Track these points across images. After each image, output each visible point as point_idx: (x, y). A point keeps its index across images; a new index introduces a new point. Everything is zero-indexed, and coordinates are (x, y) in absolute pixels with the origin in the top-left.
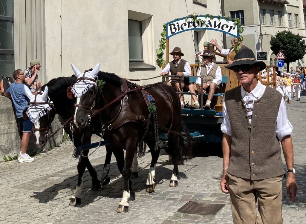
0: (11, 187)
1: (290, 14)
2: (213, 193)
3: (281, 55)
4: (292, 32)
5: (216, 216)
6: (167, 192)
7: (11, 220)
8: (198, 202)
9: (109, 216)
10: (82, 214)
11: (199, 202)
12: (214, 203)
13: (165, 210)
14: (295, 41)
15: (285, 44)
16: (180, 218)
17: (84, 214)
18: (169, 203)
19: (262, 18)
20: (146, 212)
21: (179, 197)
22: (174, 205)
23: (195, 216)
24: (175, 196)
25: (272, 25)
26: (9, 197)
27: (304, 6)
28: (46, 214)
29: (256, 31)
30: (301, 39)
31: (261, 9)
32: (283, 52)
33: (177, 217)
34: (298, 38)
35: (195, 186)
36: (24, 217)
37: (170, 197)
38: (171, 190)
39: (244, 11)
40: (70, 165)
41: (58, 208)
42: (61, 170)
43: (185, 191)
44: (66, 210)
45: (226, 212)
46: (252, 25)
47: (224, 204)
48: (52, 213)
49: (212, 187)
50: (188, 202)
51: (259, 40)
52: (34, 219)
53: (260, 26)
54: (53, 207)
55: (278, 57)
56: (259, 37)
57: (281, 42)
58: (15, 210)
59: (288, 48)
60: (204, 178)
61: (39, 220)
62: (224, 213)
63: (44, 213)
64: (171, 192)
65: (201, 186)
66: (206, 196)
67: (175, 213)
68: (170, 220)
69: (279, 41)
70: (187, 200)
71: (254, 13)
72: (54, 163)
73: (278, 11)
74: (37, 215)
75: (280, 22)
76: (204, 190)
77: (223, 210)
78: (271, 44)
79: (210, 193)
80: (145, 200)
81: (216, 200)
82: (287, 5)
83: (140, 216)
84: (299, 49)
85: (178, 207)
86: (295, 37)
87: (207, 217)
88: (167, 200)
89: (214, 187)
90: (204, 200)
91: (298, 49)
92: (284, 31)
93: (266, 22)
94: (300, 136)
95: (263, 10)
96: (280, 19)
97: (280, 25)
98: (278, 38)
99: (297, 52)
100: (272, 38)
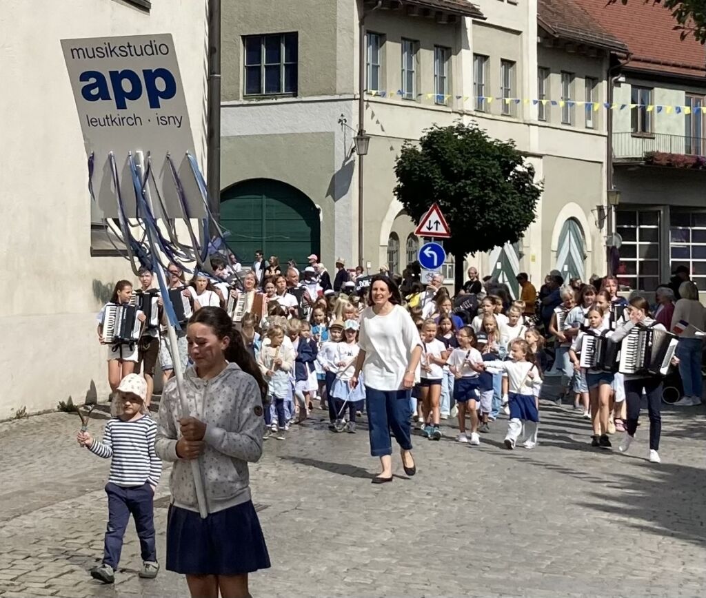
1: (481, 58)
3: (437, 222)
4: (488, 133)
14: (496, 170)
15: (454, 179)
19: (370, 68)
25: (409, 98)
27: (541, 30)
29: (340, 121)
30: (521, 164)
31: (369, 32)
32: (444, 210)
34: (507, 156)
39: (300, 38)
46: (329, 93)
51: (347, 159)
53: (360, 99)
55: (424, 229)
56: (351, 143)
57: (437, 171)
59: (467, 194)
69: (433, 163)
71: (338, 49)
73: (436, 46)
75: (442, 91)
78: (398, 174)
82: (474, 22)
84: (510, 200)
86: (498, 154)
91: (503, 199)
92: (455, 125)
93: (384, 85)
94: (488, 547)
95: (376, 39)
96: (442, 78)
97: (440, 100)
98: (429, 154)
99: (499, 213)
100: (404, 151)
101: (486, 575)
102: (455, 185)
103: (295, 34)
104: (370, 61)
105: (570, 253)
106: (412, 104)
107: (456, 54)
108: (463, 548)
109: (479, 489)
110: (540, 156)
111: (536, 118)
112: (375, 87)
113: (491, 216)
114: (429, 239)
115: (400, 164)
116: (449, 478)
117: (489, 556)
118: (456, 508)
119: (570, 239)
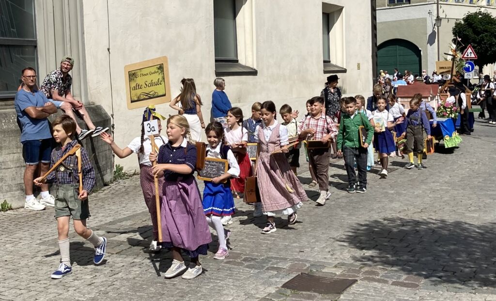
0: (36, 243)
2: (338, 262)
3: (471, 53)
5: (342, 297)
6: (268, 257)
7: (34, 289)
8: (315, 275)
9: (178, 289)
10: (139, 284)
11: (317, 274)
12: (340, 277)
13: (263, 284)
16: (286, 296)
17: (141, 285)
18: (270, 274)
20: (234, 285)
21: (287, 266)
22: (278, 278)
23: (309, 295)
24: (280, 264)
26: (33, 256)
28: (85, 283)
29: (429, 13)
32: (474, 47)
33: (282, 295)
35: (312, 251)
36: (54, 285)
37: (272, 266)
38: (274, 256)
40: (124, 215)
41: (103, 275)
42: (110, 222)
43: (296, 257)
44: (115, 278)
45: (359, 291)
46: (424, 1)
47: (356, 278)
48: (94, 281)
49: (339, 254)
50: (300, 273)
51: (434, 28)
52: (68, 289)
53: (438, 4)
54: (97, 273)
55: (465, 56)
56: (434, 22)
57: (471, 31)
58: (40, 275)
59: (483, 40)
60: (328, 240)
61: (75, 290)
62: (354, 293)
63: (82, 281)
64: (273, 259)
65: (322, 251)
66: (328, 266)
67: (278, 289)
68: (270, 298)
69: (468, 28)
70: (298, 270)
72: (99, 211)
74: (72, 284)
76: (326, 258)
77: (353, 287)
78: (453, 34)
79: (334, 262)
80: (233, 268)
81: (344, 272)
83: (224, 290)
85: (283, 280)
87: (328, 296)
88: (268, 269)
89: (341, 254)
90: (324, 272)
92: (478, 12)
94: (489, 182)
97: (472, 2)
98: (467, 24)
100: (456, 24)
101: (489, 193)
102: (478, 36)
106: (459, 4)
108: (479, 182)
109: (487, 159)
114: (468, 60)
116: (475, 156)
117: (490, 185)
118: (477, 167)
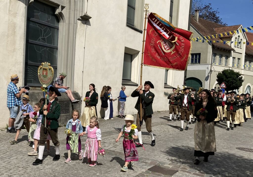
1: (234, 58)
3: (224, 85)
4: (234, 70)
14: (236, 77)
15: (227, 78)
25: (220, 64)
27: (246, 53)
29: (207, 68)
30: (240, 76)
31: (213, 53)
32: (225, 83)
34: (238, 74)
39: (201, 54)
46: (206, 63)
51: (208, 74)
53: (211, 65)
55: (221, 86)
56: (209, 72)
57: (225, 77)
59: (230, 81)
71: (208, 56)
73: (226, 56)
75: (226, 63)
78: (217, 77)
82: (233, 52)
86: (236, 74)
91: (237, 82)
92: (228, 69)
93: (216, 62)
95: (214, 54)
96: (226, 61)
97: (226, 65)
98: (223, 74)
99: (236, 84)
100: (219, 73)
103: (200, 53)
104: (213, 58)
105: (248, 92)
106: (220, 65)
107: (229, 58)
110: (244, 75)
111: (244, 68)
112: (214, 62)
113: (234, 85)
114: (222, 88)
115: (218, 75)
119: (248, 89)
